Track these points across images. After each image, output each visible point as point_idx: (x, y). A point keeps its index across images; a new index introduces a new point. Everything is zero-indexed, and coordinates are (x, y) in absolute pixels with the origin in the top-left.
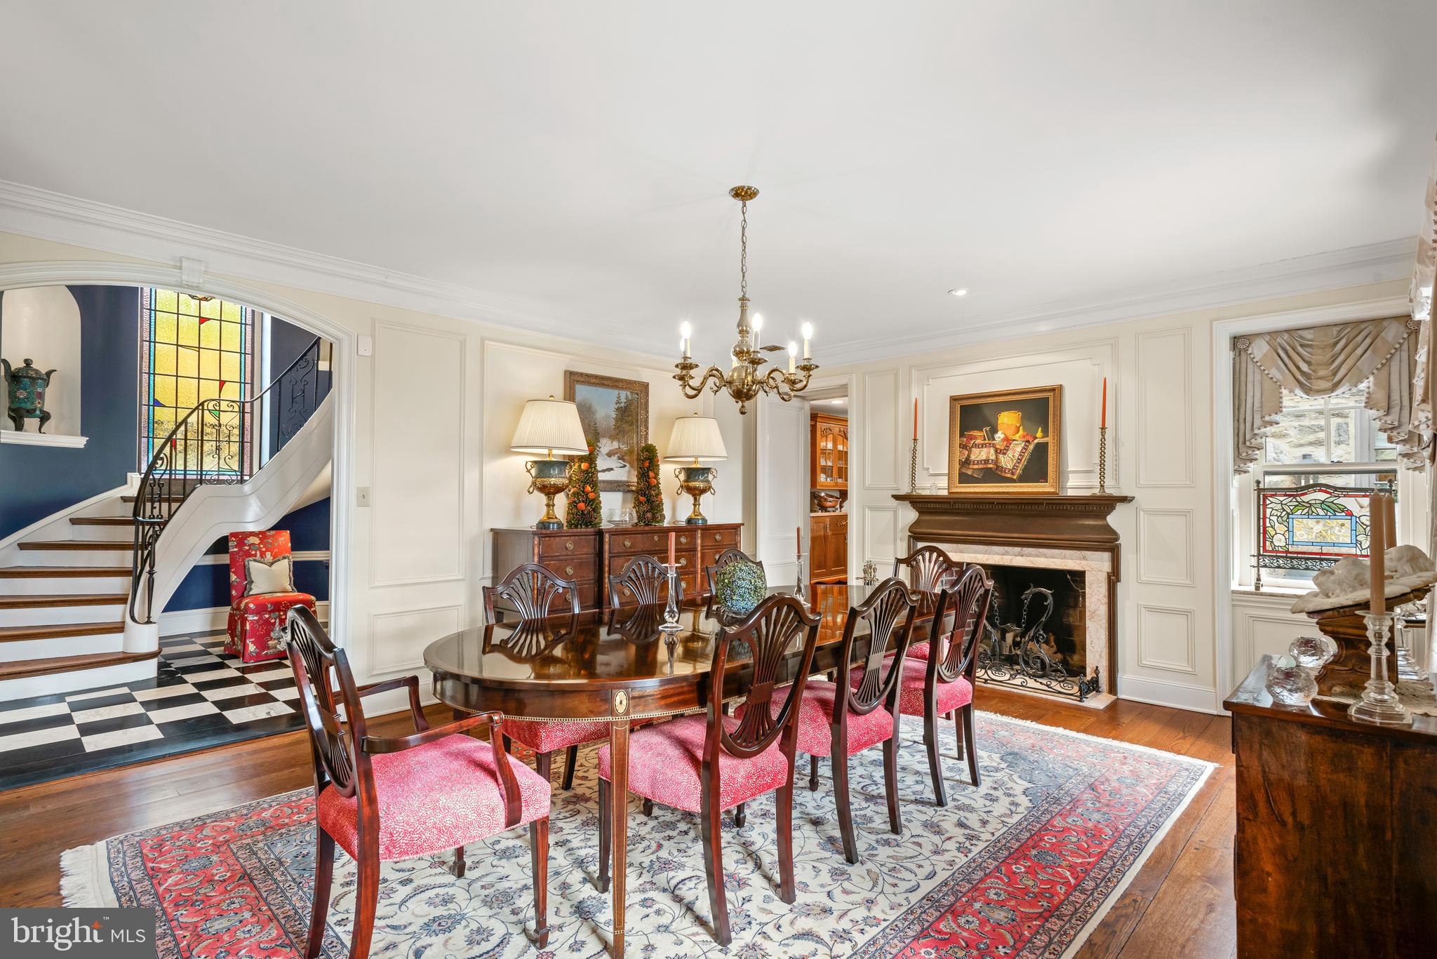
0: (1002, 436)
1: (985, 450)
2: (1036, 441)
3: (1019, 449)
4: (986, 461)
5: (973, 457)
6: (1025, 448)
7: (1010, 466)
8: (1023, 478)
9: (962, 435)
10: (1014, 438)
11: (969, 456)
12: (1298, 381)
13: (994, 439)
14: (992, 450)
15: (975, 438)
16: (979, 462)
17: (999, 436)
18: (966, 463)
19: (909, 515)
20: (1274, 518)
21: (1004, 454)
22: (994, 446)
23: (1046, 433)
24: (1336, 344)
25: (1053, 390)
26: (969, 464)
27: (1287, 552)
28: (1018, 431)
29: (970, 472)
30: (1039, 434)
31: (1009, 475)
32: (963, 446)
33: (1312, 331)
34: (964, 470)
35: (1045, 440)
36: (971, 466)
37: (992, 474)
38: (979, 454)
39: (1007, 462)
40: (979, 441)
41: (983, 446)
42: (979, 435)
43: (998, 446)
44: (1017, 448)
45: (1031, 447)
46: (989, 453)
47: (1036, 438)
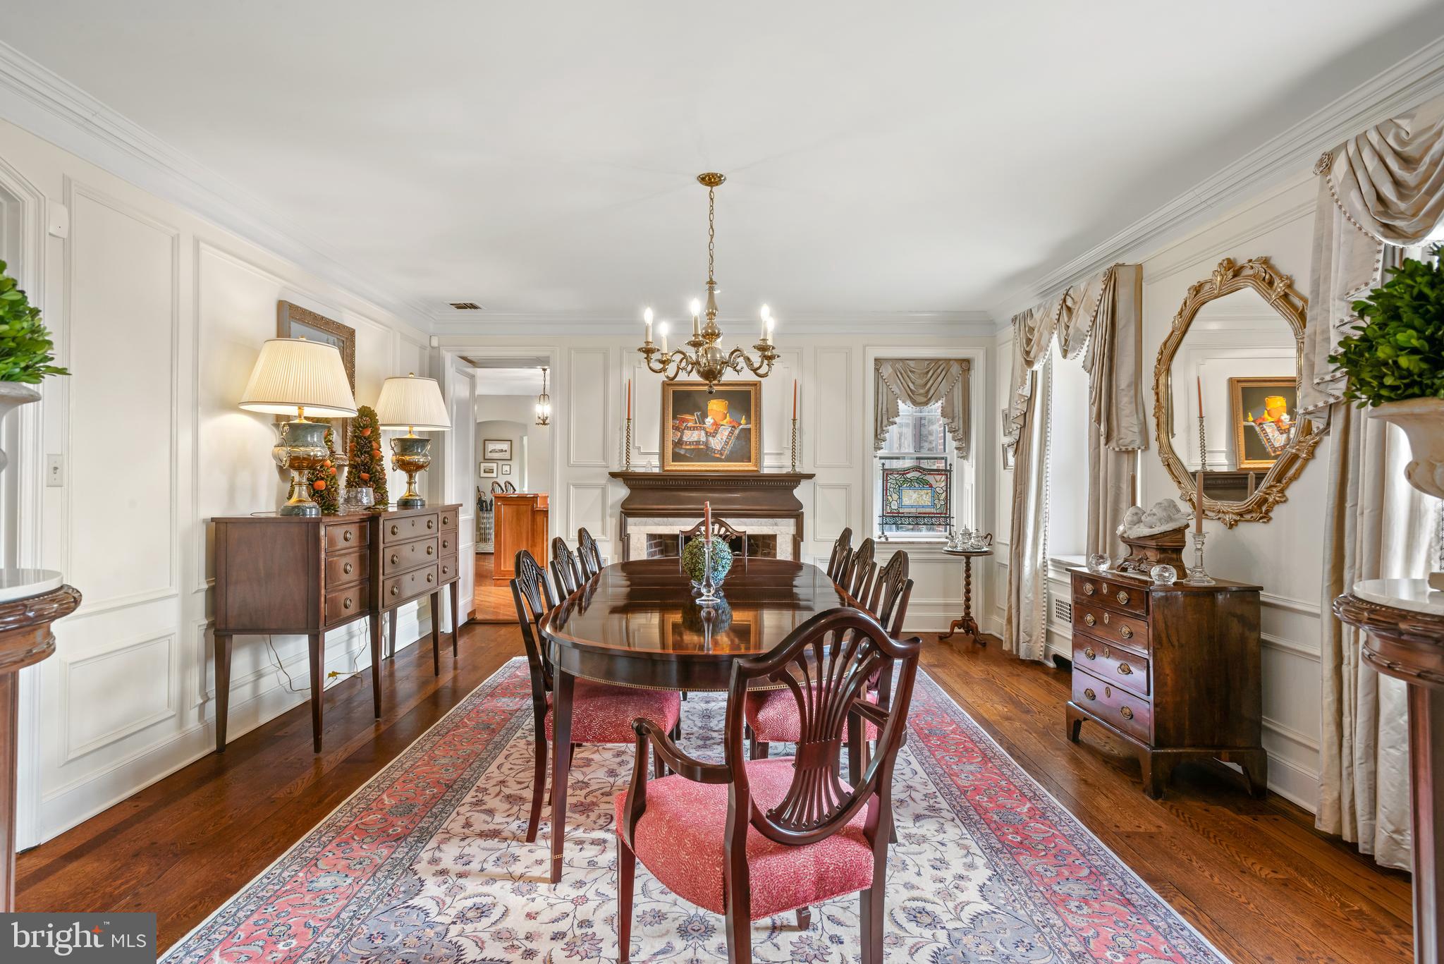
0: (712, 421)
1: (696, 433)
2: (741, 427)
3: (727, 433)
4: (698, 443)
5: (685, 439)
6: (731, 432)
7: (719, 447)
8: (730, 459)
9: (674, 418)
10: (722, 423)
11: (681, 437)
12: (909, 395)
13: (704, 423)
14: (703, 433)
15: (687, 421)
16: (691, 443)
17: (709, 421)
18: (678, 443)
19: (621, 492)
20: (892, 490)
21: (714, 437)
22: (704, 429)
23: (748, 422)
24: (928, 372)
25: (756, 385)
26: (682, 445)
27: (899, 513)
28: (725, 418)
29: (682, 452)
30: (743, 421)
31: (718, 456)
32: (676, 428)
33: (914, 362)
34: (677, 450)
35: (748, 426)
36: (684, 447)
37: (703, 453)
38: (691, 436)
39: (716, 443)
40: (690, 424)
41: (694, 428)
42: (691, 419)
43: (708, 430)
44: (724, 433)
45: (737, 432)
46: (700, 435)
47: (740, 424)
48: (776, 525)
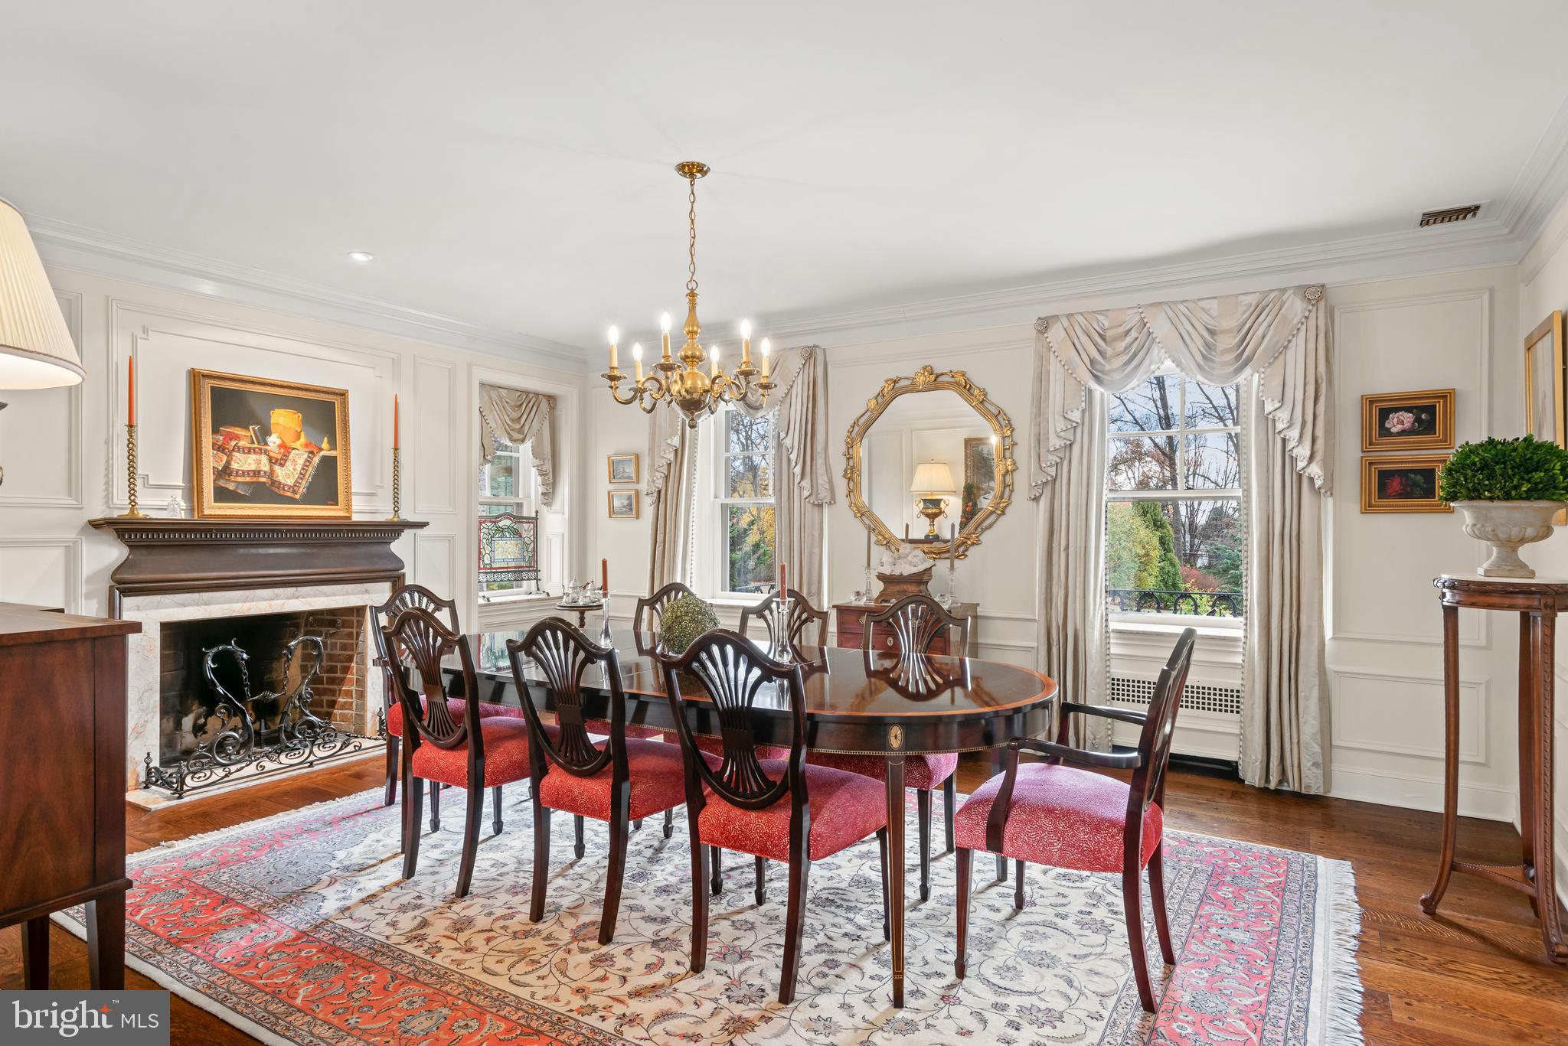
0: (278, 442)
1: (253, 457)
2: (322, 453)
3: (301, 462)
4: (257, 473)
5: (234, 466)
6: (308, 461)
7: (290, 482)
8: (308, 499)
9: (215, 431)
10: (293, 445)
11: (228, 463)
12: (506, 431)
13: (266, 444)
14: (264, 459)
15: (237, 437)
16: (244, 473)
17: (273, 441)
18: (225, 472)
19: (112, 553)
20: (484, 541)
21: (282, 465)
22: (266, 452)
23: (333, 445)
24: (521, 405)
25: (343, 395)
26: (230, 475)
27: (491, 568)
28: (298, 438)
29: (231, 487)
30: (325, 445)
31: (289, 494)
32: (219, 448)
33: (506, 391)
34: (222, 483)
35: (332, 453)
36: (232, 478)
37: (265, 490)
38: (244, 462)
39: (287, 475)
40: (242, 443)
41: (249, 451)
42: (245, 436)
43: (271, 454)
45: (316, 460)
46: (259, 462)
47: (321, 449)
48: (367, 592)
